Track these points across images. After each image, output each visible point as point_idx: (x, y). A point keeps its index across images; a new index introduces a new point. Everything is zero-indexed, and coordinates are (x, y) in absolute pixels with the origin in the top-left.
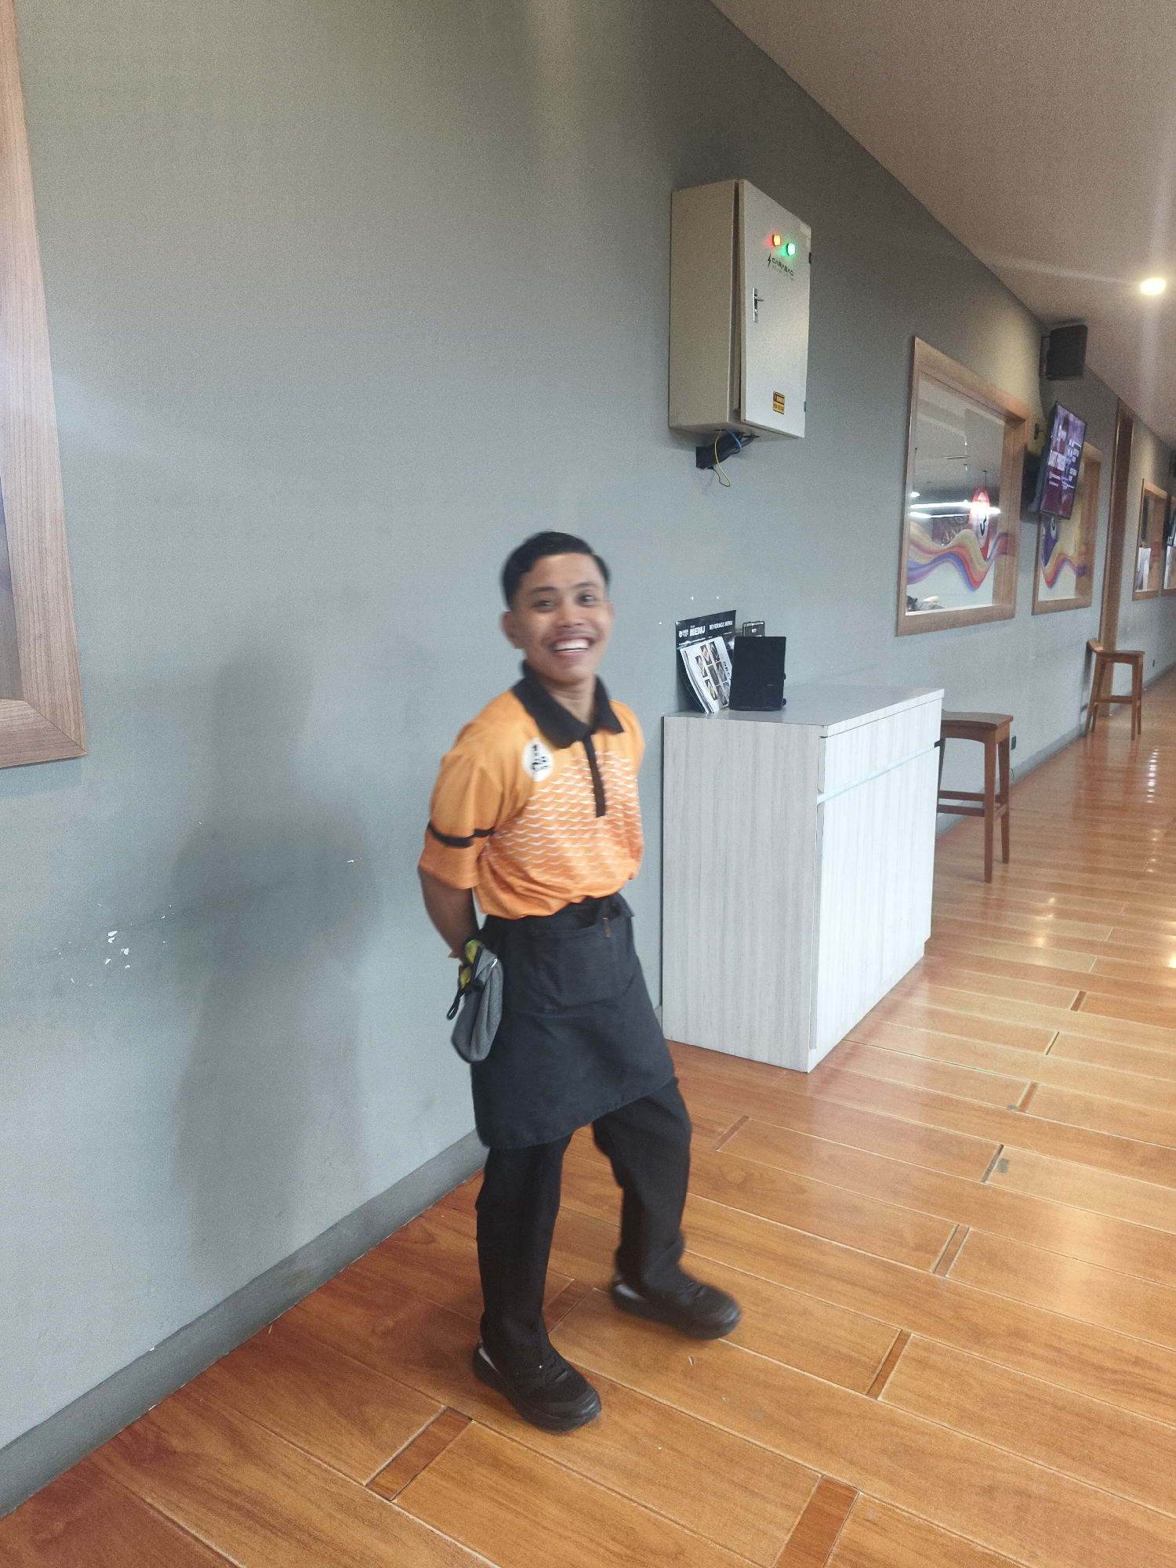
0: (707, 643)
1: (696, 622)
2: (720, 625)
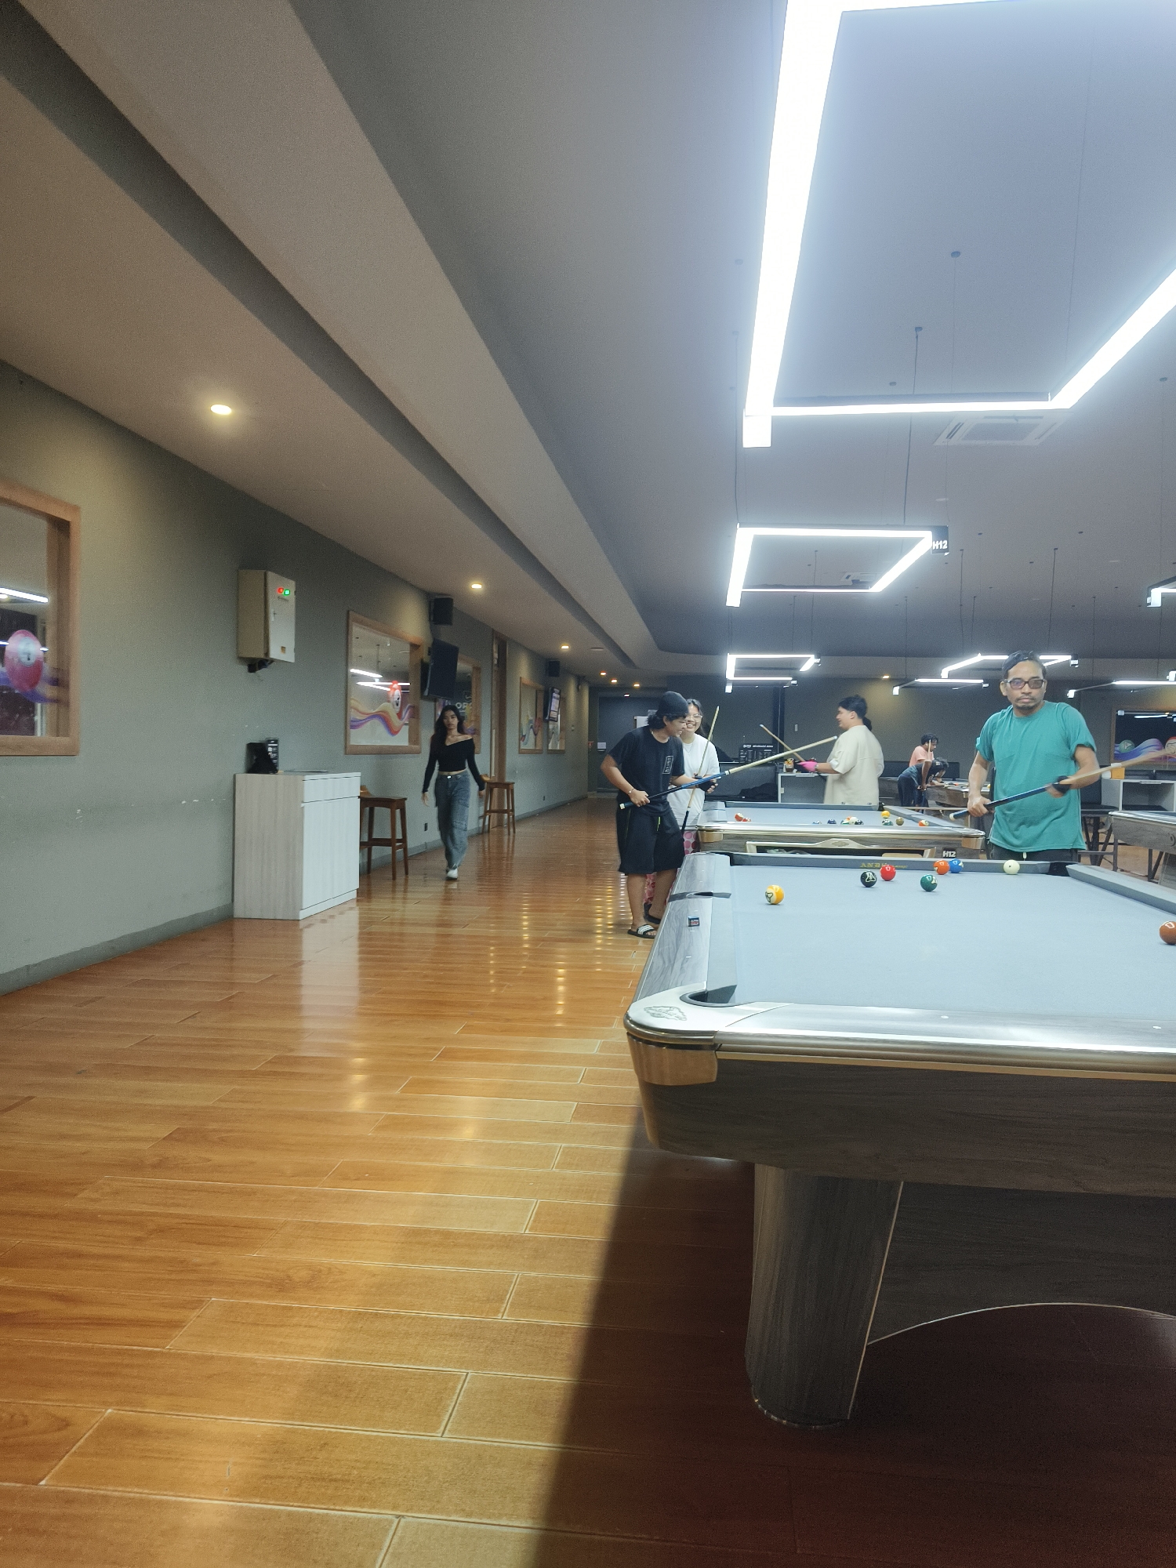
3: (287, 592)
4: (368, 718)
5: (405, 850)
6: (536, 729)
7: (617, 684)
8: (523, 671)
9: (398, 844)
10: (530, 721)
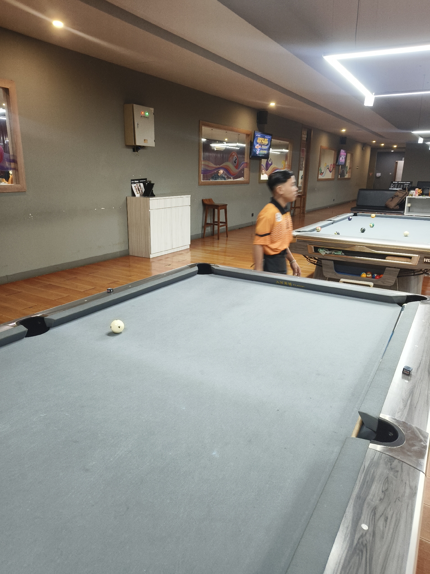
0: (138, 184)
1: (137, 180)
2: (143, 181)
3: (147, 114)
4: (215, 169)
5: (227, 226)
6: (331, 169)
7: (384, 146)
8: (324, 142)
9: (221, 224)
10: (328, 166)
